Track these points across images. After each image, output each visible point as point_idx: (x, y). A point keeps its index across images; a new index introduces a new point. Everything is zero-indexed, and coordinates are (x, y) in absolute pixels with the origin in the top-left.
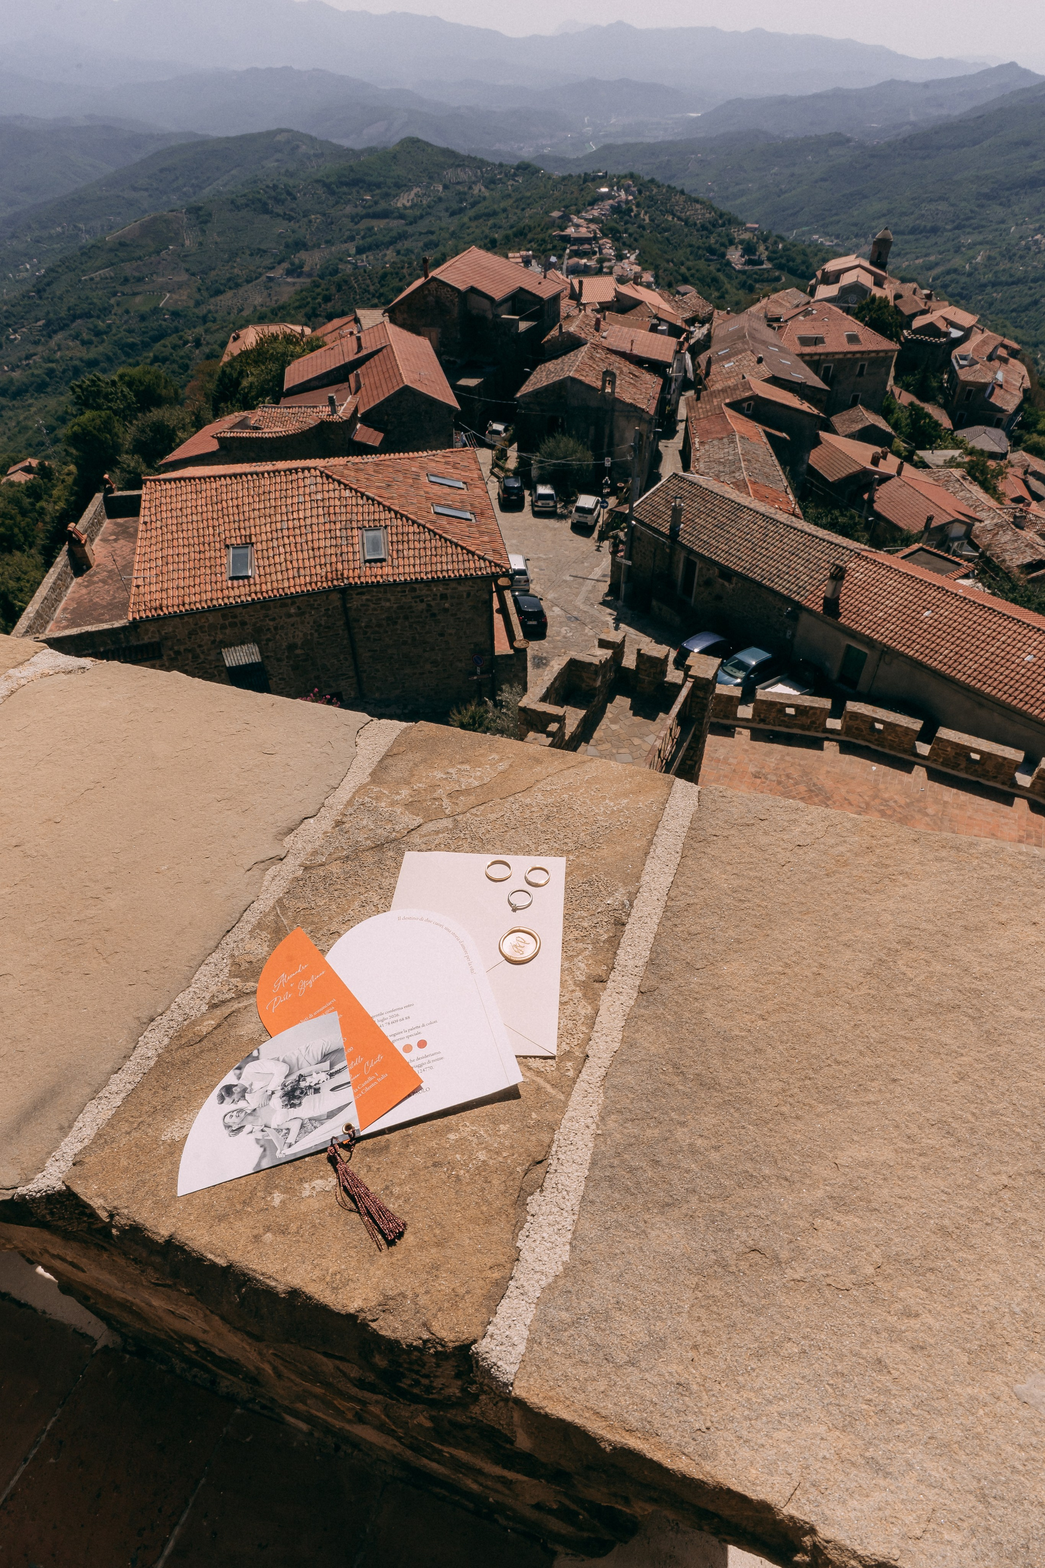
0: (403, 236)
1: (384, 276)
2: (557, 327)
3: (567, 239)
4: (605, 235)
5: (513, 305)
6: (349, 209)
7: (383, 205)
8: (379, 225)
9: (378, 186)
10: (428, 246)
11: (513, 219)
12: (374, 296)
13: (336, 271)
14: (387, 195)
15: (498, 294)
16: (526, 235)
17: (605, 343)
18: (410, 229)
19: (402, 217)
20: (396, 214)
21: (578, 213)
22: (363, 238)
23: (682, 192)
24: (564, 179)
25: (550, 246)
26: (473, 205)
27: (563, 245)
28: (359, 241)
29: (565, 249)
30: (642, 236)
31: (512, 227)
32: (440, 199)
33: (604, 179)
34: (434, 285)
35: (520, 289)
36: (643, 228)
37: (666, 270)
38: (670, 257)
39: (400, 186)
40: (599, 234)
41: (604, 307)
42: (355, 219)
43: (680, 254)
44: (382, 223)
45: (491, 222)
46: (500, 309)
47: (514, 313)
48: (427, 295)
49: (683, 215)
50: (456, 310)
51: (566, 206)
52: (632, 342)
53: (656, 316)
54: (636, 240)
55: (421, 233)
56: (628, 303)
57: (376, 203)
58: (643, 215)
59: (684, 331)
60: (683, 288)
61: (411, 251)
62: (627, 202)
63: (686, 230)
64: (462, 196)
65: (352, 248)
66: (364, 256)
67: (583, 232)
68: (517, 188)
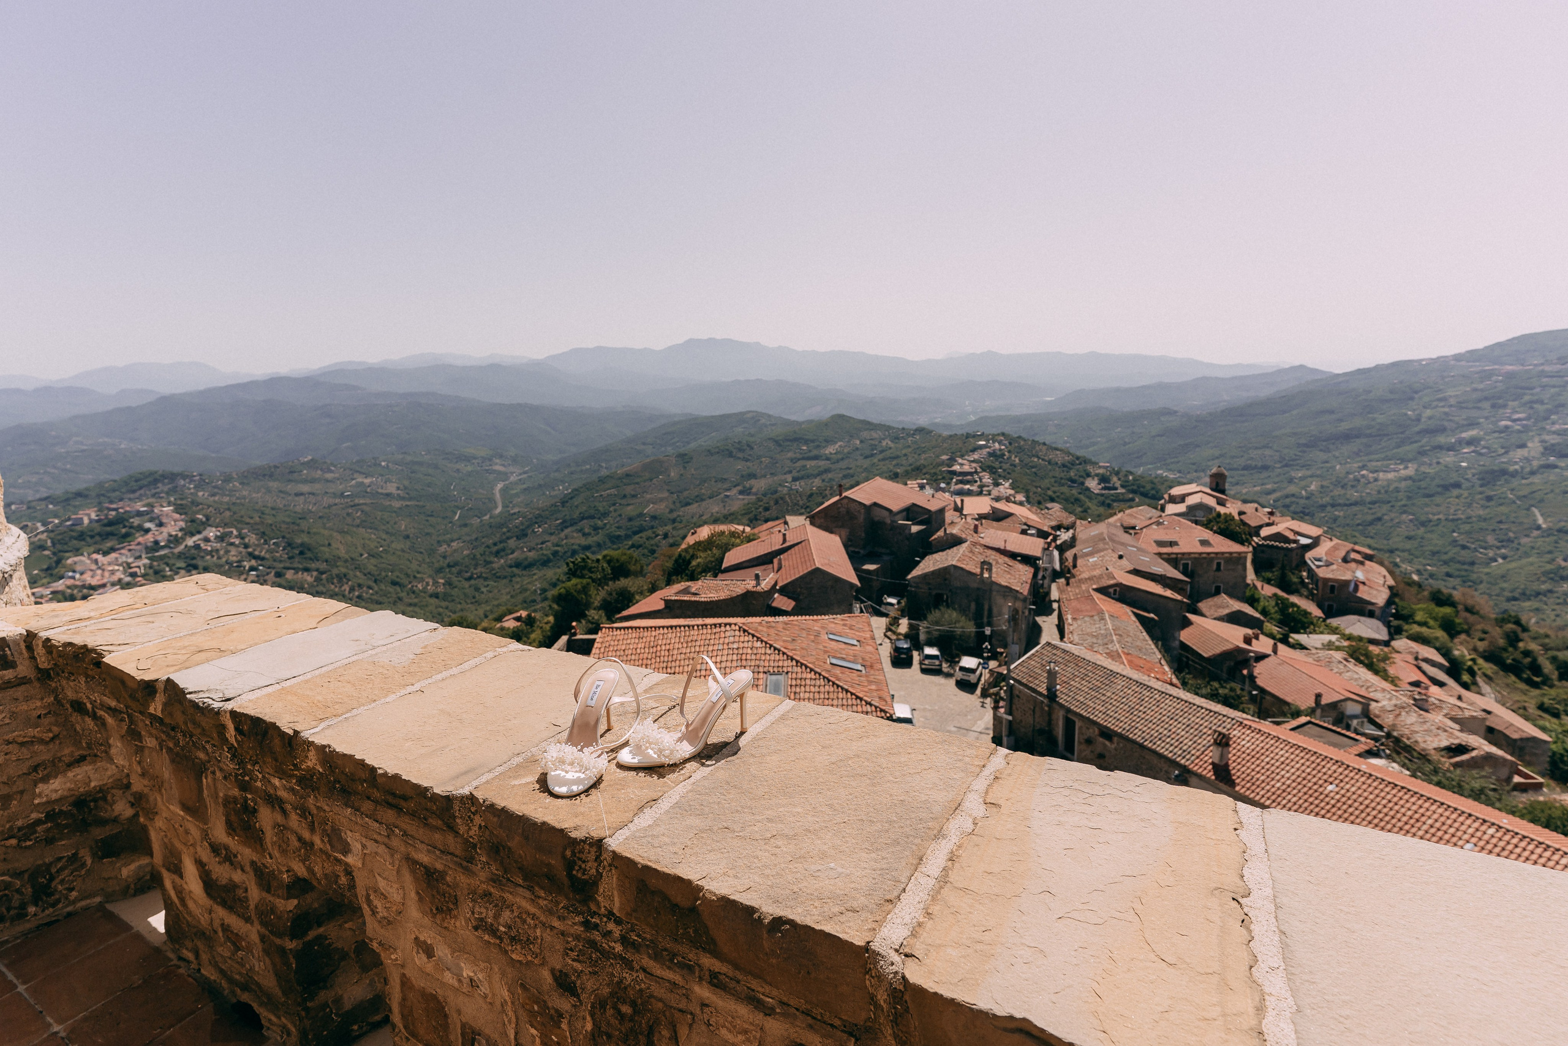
0: (827, 471)
1: (811, 495)
2: (943, 529)
3: (954, 473)
4: (984, 470)
5: (908, 514)
6: (790, 455)
7: (815, 452)
8: (811, 464)
9: (813, 441)
10: (845, 477)
11: (911, 460)
13: (776, 492)
14: (818, 447)
15: (895, 508)
16: (921, 470)
17: (982, 541)
18: (833, 467)
19: (828, 459)
20: (824, 458)
21: (962, 456)
22: (798, 472)
23: (1044, 444)
24: (951, 436)
25: (940, 477)
26: (882, 452)
27: (950, 476)
28: (795, 474)
29: (952, 479)
30: (1014, 471)
31: (911, 465)
32: (857, 449)
33: (982, 436)
34: (845, 501)
35: (914, 505)
36: (1015, 466)
37: (1035, 493)
38: (1038, 485)
39: (828, 441)
40: (979, 470)
41: (981, 517)
42: (793, 460)
43: (1046, 483)
44: (813, 463)
45: (894, 462)
46: (897, 518)
47: (908, 520)
48: (839, 508)
49: (1046, 458)
50: (861, 518)
51: (953, 453)
52: (1005, 541)
53: (1025, 524)
54: (1009, 473)
55: (841, 469)
56: (1001, 515)
57: (810, 451)
58: (1013, 458)
59: (1051, 534)
60: (1049, 505)
61: (831, 480)
62: (1000, 450)
63: (1050, 467)
64: (873, 447)
65: (789, 478)
66: (798, 483)
67: (966, 468)
68: (915, 442)
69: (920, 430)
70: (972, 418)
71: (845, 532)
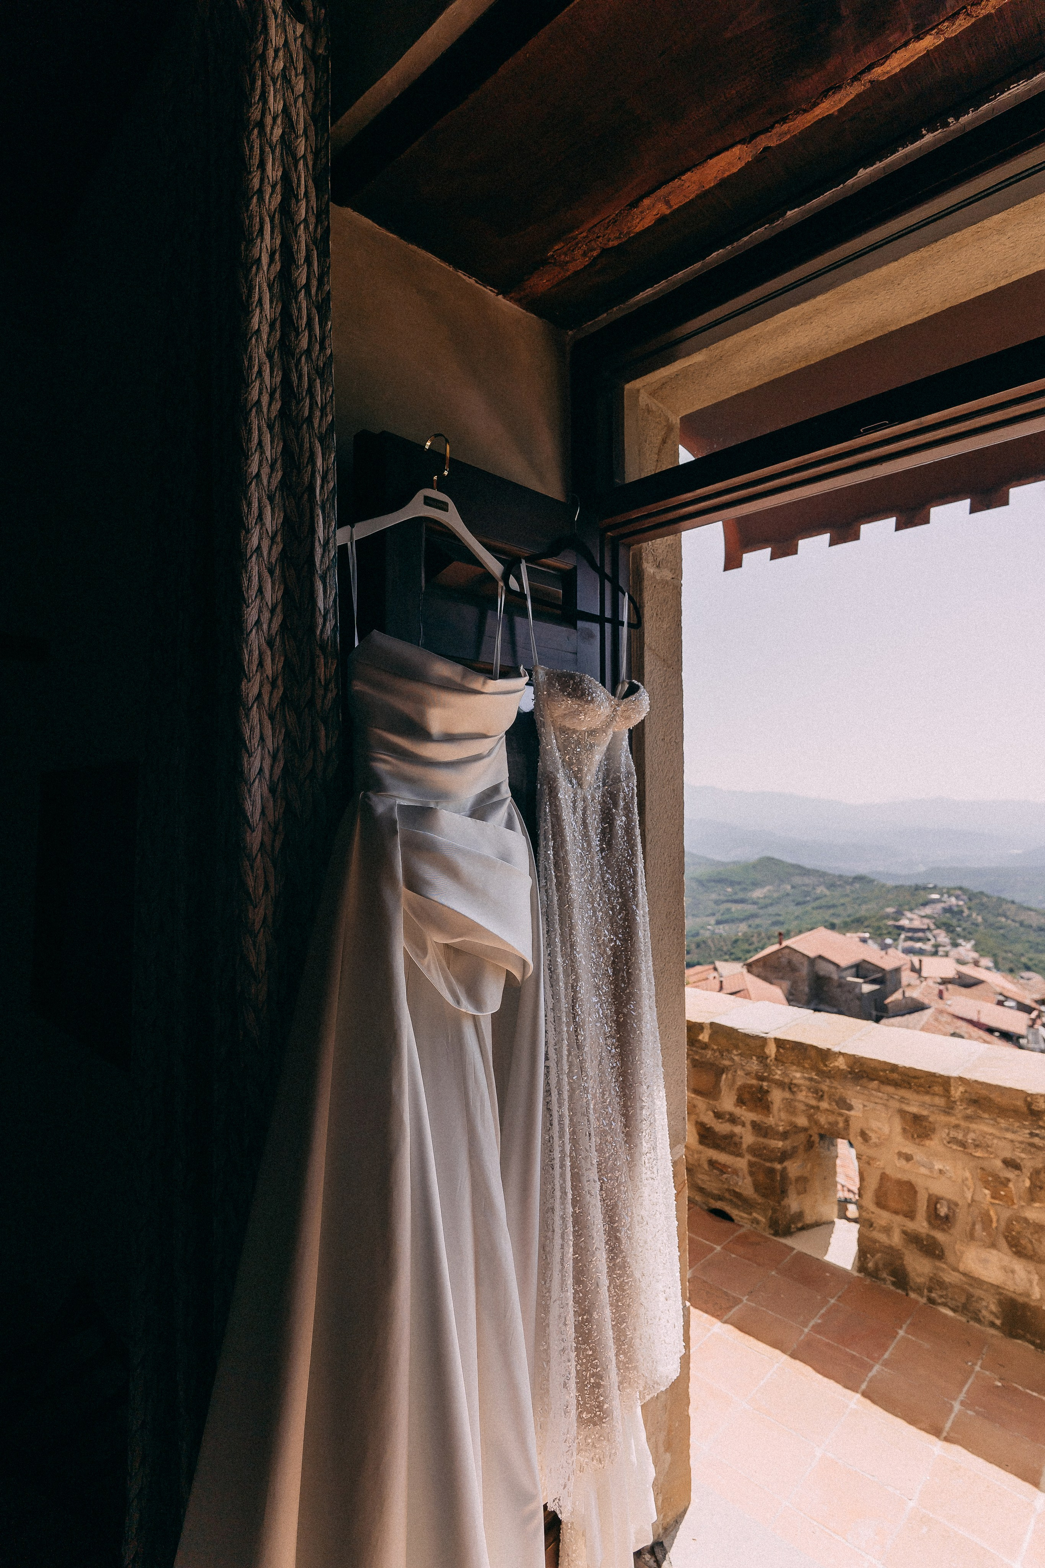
0: (754, 916)
1: (736, 941)
2: (900, 991)
3: (901, 928)
4: (938, 927)
5: (857, 971)
6: (714, 896)
7: (741, 895)
8: (734, 907)
9: (739, 883)
10: (775, 923)
11: (850, 911)
12: (726, 954)
13: (697, 934)
14: (745, 889)
15: (844, 962)
16: (863, 922)
17: (950, 1010)
18: (761, 912)
19: (754, 903)
20: (750, 901)
21: (911, 910)
22: (722, 914)
23: (1013, 902)
24: (896, 887)
25: (885, 932)
26: (817, 899)
27: (899, 932)
28: (718, 917)
29: (899, 935)
30: (977, 931)
31: (849, 916)
32: (788, 895)
33: (935, 889)
34: (787, 951)
35: (864, 961)
36: (977, 925)
37: (1004, 959)
38: (1007, 948)
39: (756, 884)
40: (932, 927)
41: (945, 982)
42: (717, 902)
43: (1018, 948)
44: (740, 906)
45: (832, 911)
46: (844, 974)
47: (858, 977)
48: (779, 958)
49: (1017, 919)
50: (805, 971)
51: (900, 905)
52: (979, 1012)
53: (1001, 994)
54: (970, 933)
55: (770, 915)
56: (972, 981)
57: (736, 893)
58: (974, 915)
59: (1034, 1009)
60: (1027, 974)
61: (758, 926)
62: (958, 906)
63: (1022, 929)
64: (807, 894)
65: (712, 920)
66: (721, 927)
67: (917, 924)
68: (852, 892)
69: (860, 879)
70: (922, 868)
71: (786, 984)
